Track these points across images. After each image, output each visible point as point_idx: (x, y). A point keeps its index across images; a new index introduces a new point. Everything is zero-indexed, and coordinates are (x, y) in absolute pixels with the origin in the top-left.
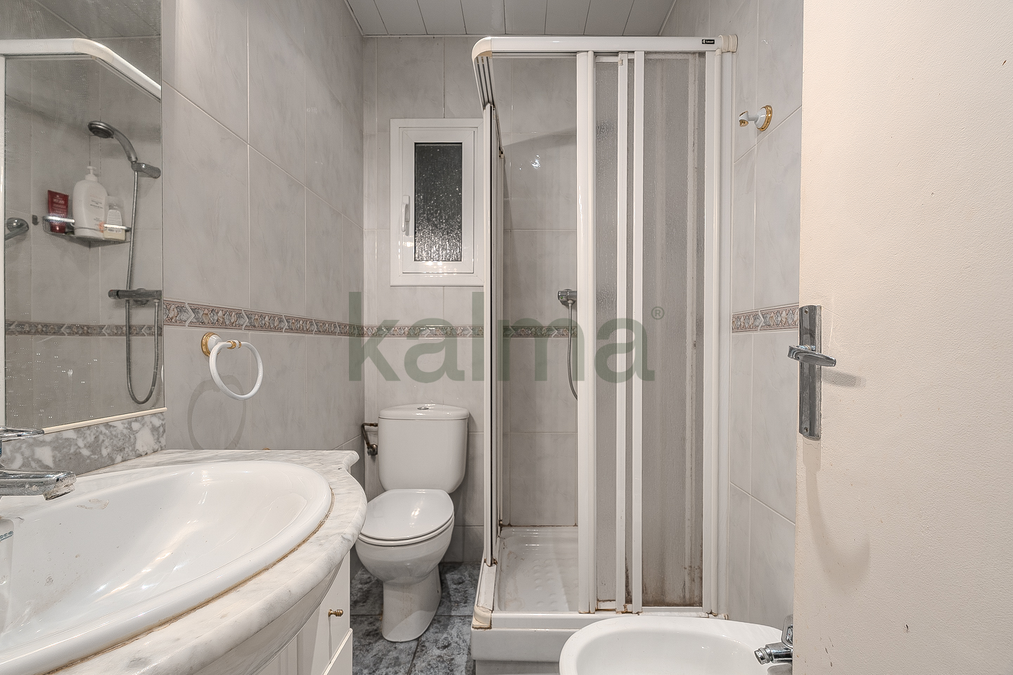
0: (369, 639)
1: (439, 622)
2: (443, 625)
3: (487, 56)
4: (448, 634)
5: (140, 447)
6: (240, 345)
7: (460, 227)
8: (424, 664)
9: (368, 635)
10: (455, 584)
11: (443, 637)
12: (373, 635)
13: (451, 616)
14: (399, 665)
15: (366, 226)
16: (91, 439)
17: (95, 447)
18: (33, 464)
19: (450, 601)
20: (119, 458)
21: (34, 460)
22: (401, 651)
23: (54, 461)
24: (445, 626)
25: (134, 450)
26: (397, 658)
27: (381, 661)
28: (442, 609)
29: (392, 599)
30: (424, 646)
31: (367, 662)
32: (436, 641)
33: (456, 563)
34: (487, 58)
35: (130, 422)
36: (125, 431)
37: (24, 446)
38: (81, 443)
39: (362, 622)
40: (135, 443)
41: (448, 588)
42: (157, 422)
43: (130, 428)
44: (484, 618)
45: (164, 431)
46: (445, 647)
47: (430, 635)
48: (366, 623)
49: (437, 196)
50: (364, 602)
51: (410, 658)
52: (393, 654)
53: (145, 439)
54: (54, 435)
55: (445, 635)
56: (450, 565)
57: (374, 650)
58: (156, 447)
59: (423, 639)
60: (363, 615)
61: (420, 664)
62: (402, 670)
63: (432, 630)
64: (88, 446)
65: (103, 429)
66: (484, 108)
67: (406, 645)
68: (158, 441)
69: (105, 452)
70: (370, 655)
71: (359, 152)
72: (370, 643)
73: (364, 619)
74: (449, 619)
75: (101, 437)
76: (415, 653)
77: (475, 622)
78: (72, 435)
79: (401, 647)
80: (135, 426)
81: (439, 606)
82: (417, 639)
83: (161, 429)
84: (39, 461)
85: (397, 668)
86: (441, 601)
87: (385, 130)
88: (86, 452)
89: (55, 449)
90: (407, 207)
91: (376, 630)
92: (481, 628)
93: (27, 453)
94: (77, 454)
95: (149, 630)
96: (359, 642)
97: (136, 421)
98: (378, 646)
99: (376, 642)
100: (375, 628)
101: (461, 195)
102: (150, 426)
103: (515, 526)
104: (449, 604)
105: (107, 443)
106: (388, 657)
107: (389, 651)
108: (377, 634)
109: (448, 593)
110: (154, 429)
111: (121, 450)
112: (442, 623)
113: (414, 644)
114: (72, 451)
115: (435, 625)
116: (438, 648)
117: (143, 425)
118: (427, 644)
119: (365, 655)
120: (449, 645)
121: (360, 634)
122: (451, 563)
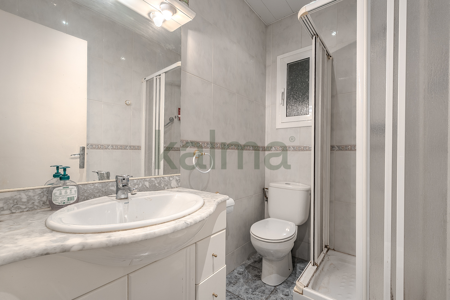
0: (256, 278)
1: (287, 283)
2: (288, 285)
3: (306, 14)
4: (289, 290)
5: (172, 185)
6: (204, 154)
7: (308, 98)
8: (274, 298)
9: (256, 276)
10: (300, 269)
11: (287, 291)
12: (258, 277)
13: (293, 283)
14: (264, 294)
15: (266, 105)
16: (159, 181)
17: (160, 183)
18: (144, 186)
19: (295, 276)
20: (166, 188)
21: (144, 185)
22: (267, 288)
23: (149, 186)
24: (289, 287)
25: (170, 186)
26: (264, 290)
27: (258, 289)
28: (290, 278)
29: (265, 265)
30: (277, 291)
31: (252, 286)
32: (283, 291)
33: (304, 260)
34: (306, 15)
35: (169, 177)
36: (168, 180)
37: (142, 181)
38: (156, 182)
39: (255, 270)
40: (171, 184)
41: (296, 270)
42: (178, 178)
43: (170, 179)
44: (300, 288)
45: (180, 181)
46: (286, 295)
47: (281, 287)
48: (257, 271)
49: (297, 86)
50: (259, 263)
51: (269, 293)
52: (263, 288)
53: (174, 183)
54: (149, 179)
55: (288, 290)
56: (301, 260)
57: (256, 283)
58: (177, 186)
59: (278, 287)
60: (256, 268)
61: (273, 297)
62: (265, 296)
63: (282, 285)
64: (158, 183)
65: (162, 178)
66: (312, 39)
67: (270, 287)
68: (178, 184)
69: (162, 186)
70: (254, 284)
71: (264, 74)
72: (256, 280)
73: (256, 269)
74: (292, 284)
75: (161, 181)
76: (272, 292)
77: (295, 288)
78: (153, 179)
79: (268, 287)
80: (171, 179)
81: (289, 276)
82: (275, 286)
83: (179, 181)
84: (145, 186)
85: (263, 294)
86: (291, 274)
87: (275, 62)
88: (157, 185)
89: (149, 183)
90: (283, 93)
91: (260, 276)
92: (299, 293)
93: (143, 183)
94: (155, 185)
95: (119, 231)
96: (252, 277)
97: (171, 177)
98: (258, 282)
99: (258, 280)
100: (259, 274)
101: (309, 83)
102: (176, 179)
103: (337, 251)
104: (294, 277)
105: (163, 183)
106: (261, 288)
107: (262, 286)
108: (260, 277)
109: (296, 272)
110: (177, 180)
111: (167, 185)
112: (288, 284)
113: (273, 288)
114: (154, 184)
115: (285, 284)
116: (283, 294)
117: (173, 179)
118: (278, 290)
119: (252, 283)
120: (288, 295)
121: (253, 274)
122: (302, 259)
